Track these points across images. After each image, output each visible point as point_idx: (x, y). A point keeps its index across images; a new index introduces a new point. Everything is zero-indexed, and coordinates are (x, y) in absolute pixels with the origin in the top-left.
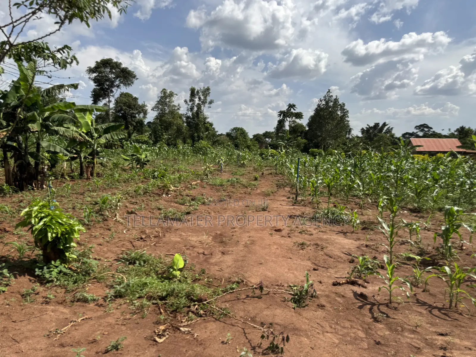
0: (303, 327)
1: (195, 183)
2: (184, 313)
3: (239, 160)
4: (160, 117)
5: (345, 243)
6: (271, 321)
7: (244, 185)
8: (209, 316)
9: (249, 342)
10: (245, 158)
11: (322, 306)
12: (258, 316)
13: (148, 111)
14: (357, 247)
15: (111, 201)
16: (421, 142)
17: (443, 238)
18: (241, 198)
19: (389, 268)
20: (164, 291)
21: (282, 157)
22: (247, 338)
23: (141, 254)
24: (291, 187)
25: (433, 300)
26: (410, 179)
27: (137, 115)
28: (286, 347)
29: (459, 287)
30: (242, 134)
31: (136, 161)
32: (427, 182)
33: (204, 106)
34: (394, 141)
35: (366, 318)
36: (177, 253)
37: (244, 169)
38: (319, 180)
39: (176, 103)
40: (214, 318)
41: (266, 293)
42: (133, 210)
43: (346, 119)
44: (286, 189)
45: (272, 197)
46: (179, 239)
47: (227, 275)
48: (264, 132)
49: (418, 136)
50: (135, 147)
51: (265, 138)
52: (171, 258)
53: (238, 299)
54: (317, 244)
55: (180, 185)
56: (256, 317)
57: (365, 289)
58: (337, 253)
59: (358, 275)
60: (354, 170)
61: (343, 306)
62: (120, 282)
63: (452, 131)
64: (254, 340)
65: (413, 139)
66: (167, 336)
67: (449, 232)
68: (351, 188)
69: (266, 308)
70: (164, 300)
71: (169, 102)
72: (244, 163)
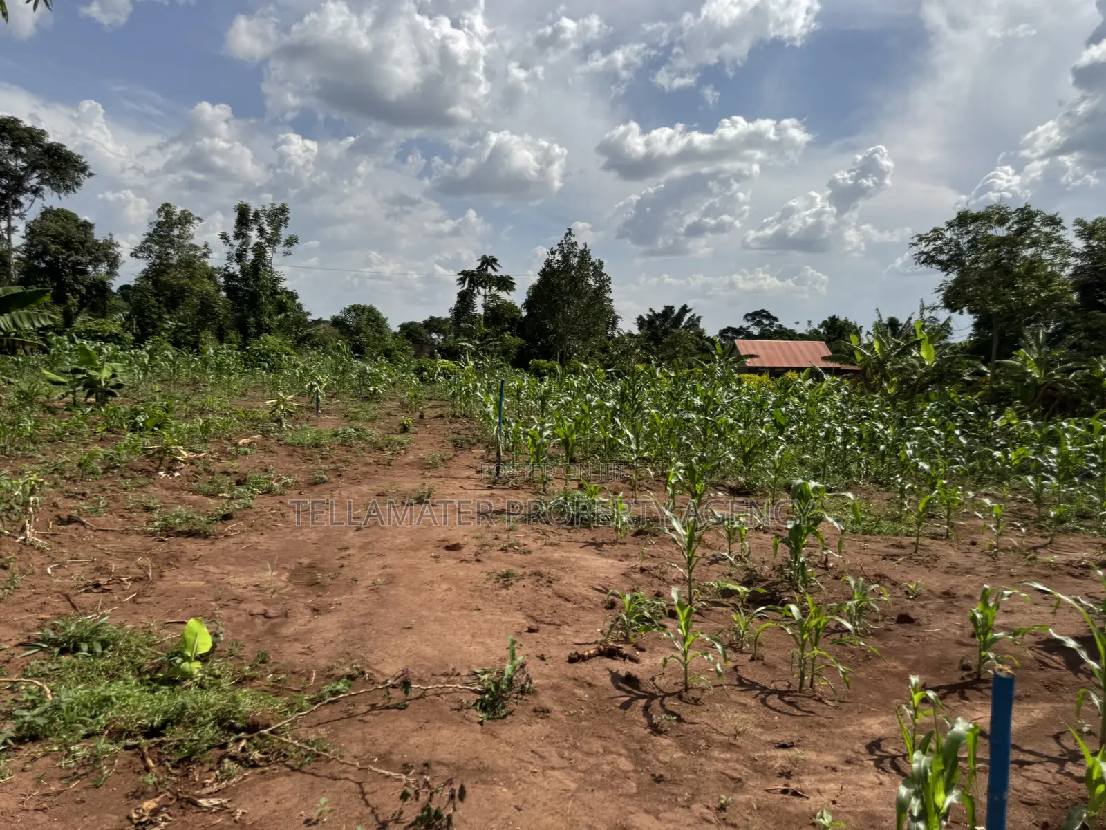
0: (500, 762)
1: (246, 441)
2: (211, 762)
3: (364, 385)
4: (155, 275)
5: (598, 567)
6: (426, 758)
7: (374, 444)
8: (276, 763)
9: (372, 812)
10: (381, 379)
11: (543, 711)
12: (395, 751)
13: (121, 259)
14: (623, 574)
15: (9, 491)
16: (754, 348)
17: (789, 545)
18: (366, 476)
19: (682, 615)
20: (155, 713)
21: (467, 377)
22: (368, 805)
23: (95, 625)
24: (487, 447)
25: (770, 677)
26: (731, 425)
27: (90, 269)
28: (460, 812)
29: (816, 644)
30: (373, 321)
31: (86, 386)
32: (763, 432)
33: (274, 251)
34: (703, 345)
35: (636, 729)
36: (195, 616)
37: (377, 406)
38: (547, 430)
39: (198, 240)
40: (287, 766)
41: (418, 694)
42: (74, 513)
43: (607, 295)
44: (476, 451)
45: (441, 471)
46: (202, 583)
47: (323, 663)
48: (427, 317)
49: (750, 336)
50: (83, 349)
51: (429, 332)
52: (178, 631)
53: (350, 716)
54: (538, 574)
55: (206, 447)
56: (391, 753)
57: (635, 666)
58: (581, 589)
59: (622, 635)
60: (621, 407)
61: (588, 706)
62: (33, 701)
63: (815, 326)
64: (386, 805)
65: (739, 342)
66: (163, 824)
67: (802, 533)
68: (613, 447)
69: (416, 730)
70: (158, 737)
71: (180, 237)
72: (375, 390)
